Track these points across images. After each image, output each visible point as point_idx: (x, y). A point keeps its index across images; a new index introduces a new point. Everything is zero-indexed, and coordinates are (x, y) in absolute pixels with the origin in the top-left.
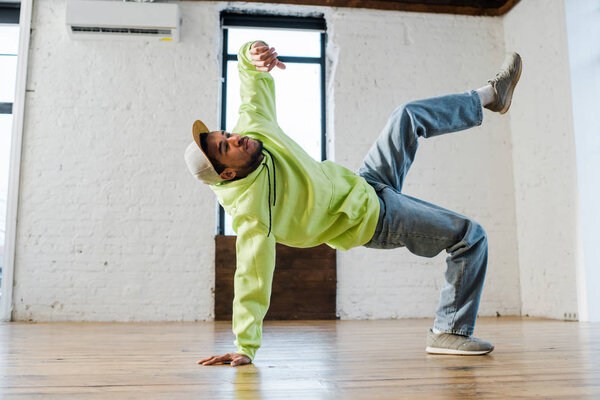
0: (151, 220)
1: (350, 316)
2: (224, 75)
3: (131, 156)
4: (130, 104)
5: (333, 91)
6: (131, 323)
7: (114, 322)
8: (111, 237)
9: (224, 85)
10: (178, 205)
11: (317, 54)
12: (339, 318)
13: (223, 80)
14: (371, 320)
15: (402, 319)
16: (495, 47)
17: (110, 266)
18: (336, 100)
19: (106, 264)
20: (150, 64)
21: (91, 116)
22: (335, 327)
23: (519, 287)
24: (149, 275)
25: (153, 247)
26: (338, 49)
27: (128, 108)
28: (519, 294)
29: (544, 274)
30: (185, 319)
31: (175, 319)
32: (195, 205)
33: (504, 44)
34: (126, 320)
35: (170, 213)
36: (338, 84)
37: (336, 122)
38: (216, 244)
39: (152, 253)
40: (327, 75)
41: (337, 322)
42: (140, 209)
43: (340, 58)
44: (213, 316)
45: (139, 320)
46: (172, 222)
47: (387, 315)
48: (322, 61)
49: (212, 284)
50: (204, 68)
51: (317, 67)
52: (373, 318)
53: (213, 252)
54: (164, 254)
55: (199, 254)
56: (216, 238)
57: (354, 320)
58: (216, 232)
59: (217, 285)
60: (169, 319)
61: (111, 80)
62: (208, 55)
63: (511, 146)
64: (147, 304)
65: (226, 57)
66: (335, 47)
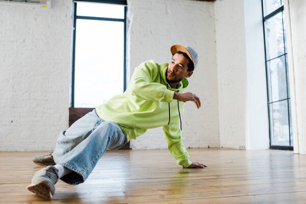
0: (36, 99)
1: (137, 148)
2: (75, 26)
3: (25, 66)
4: (25, 39)
5: (130, 36)
6: (26, 152)
7: (16, 152)
8: (15, 108)
9: (75, 31)
10: (50, 92)
11: (123, 18)
13: (74, 28)
14: (147, 150)
15: (162, 149)
16: (210, 16)
17: (14, 123)
18: (131, 41)
19: (12, 122)
20: (36, 19)
21: (4, 45)
22: (129, 155)
23: (219, 134)
24: (35, 127)
25: (37, 113)
26: (133, 15)
27: (24, 41)
28: (219, 137)
29: (231, 127)
31: (48, 150)
32: (59, 92)
33: (214, 15)
34: (23, 150)
35: (45, 96)
36: (132, 32)
37: (131, 51)
38: (70, 112)
39: (36, 116)
40: (127, 27)
41: (130, 150)
42: (30, 94)
43: (134, 19)
45: (29, 150)
46: (47, 100)
47: (154, 147)
48: (124, 20)
50: (64, 22)
51: (123, 23)
52: (148, 149)
53: (68, 116)
54: (42, 117)
55: (61, 117)
56: (70, 109)
57: (139, 150)
58: (70, 106)
60: (45, 150)
61: (15, 26)
62: (66, 16)
63: (217, 65)
64: (34, 142)
65: (76, 17)
66: (131, 14)
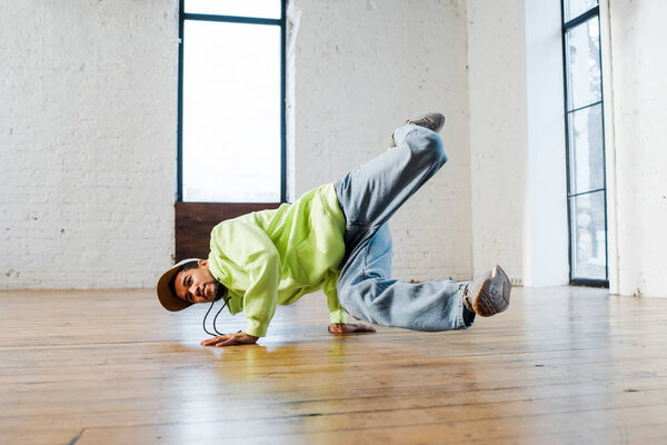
0: (108, 187)
2: (181, 35)
3: (86, 120)
4: (84, 65)
5: (294, 56)
6: (91, 291)
7: (73, 290)
8: (67, 203)
9: (181, 46)
10: (136, 172)
11: (278, 16)
13: (180, 40)
16: (457, 15)
17: (67, 233)
18: (297, 65)
19: (62, 231)
20: (104, 24)
21: (41, 78)
23: (471, 254)
24: (108, 242)
25: (111, 214)
26: (300, 12)
27: (82, 69)
28: (472, 260)
29: (495, 241)
30: (145, 286)
31: (135, 286)
32: (153, 172)
33: (466, 12)
34: (85, 288)
35: (127, 179)
36: (299, 49)
37: (296, 89)
38: (176, 211)
39: (110, 221)
40: (287, 37)
42: (96, 176)
43: (301, 21)
45: (98, 288)
46: (130, 188)
48: (282, 22)
49: (172, 251)
50: (161, 29)
51: (277, 29)
53: (173, 218)
54: (122, 221)
55: (159, 221)
56: (176, 206)
58: (174, 199)
59: (178, 252)
60: (129, 286)
61: (62, 39)
62: (166, 15)
63: (469, 116)
64: (106, 272)
65: (183, 16)
66: (296, 10)
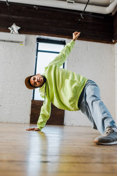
0: (14, 94)
1: (68, 125)
2: (37, 56)
3: (10, 76)
4: (10, 62)
6: (7, 123)
7: (2, 122)
8: (3, 98)
9: (37, 58)
10: (22, 91)
12: (64, 125)
14: (73, 126)
15: (82, 126)
16: (112, 52)
17: (2, 106)
18: (67, 65)
20: (16, 51)
22: (63, 127)
24: (12, 110)
25: (14, 102)
27: (10, 63)
30: (22, 123)
31: (19, 122)
32: (26, 91)
34: (5, 122)
35: (19, 93)
36: (68, 60)
38: (32, 102)
39: (14, 104)
41: (64, 126)
42: (11, 91)
44: (30, 122)
45: (9, 122)
46: (20, 95)
47: (78, 125)
49: (30, 113)
50: (31, 53)
52: (74, 126)
53: (31, 104)
54: (17, 104)
55: (27, 105)
56: (32, 101)
57: (69, 126)
58: (32, 99)
59: (31, 114)
60: (17, 122)
61: (5, 55)
62: (33, 50)
63: (115, 80)
64: (11, 118)
65: (38, 51)
